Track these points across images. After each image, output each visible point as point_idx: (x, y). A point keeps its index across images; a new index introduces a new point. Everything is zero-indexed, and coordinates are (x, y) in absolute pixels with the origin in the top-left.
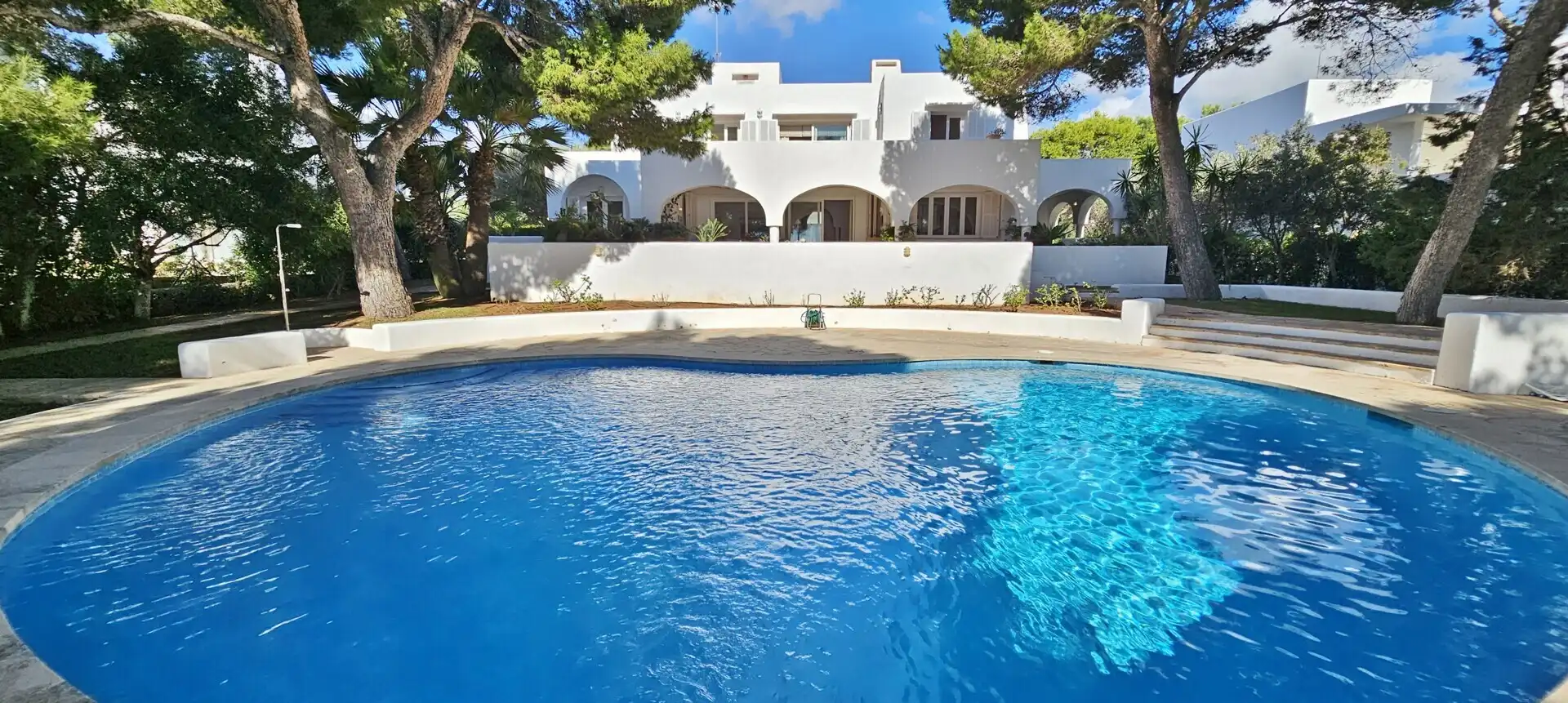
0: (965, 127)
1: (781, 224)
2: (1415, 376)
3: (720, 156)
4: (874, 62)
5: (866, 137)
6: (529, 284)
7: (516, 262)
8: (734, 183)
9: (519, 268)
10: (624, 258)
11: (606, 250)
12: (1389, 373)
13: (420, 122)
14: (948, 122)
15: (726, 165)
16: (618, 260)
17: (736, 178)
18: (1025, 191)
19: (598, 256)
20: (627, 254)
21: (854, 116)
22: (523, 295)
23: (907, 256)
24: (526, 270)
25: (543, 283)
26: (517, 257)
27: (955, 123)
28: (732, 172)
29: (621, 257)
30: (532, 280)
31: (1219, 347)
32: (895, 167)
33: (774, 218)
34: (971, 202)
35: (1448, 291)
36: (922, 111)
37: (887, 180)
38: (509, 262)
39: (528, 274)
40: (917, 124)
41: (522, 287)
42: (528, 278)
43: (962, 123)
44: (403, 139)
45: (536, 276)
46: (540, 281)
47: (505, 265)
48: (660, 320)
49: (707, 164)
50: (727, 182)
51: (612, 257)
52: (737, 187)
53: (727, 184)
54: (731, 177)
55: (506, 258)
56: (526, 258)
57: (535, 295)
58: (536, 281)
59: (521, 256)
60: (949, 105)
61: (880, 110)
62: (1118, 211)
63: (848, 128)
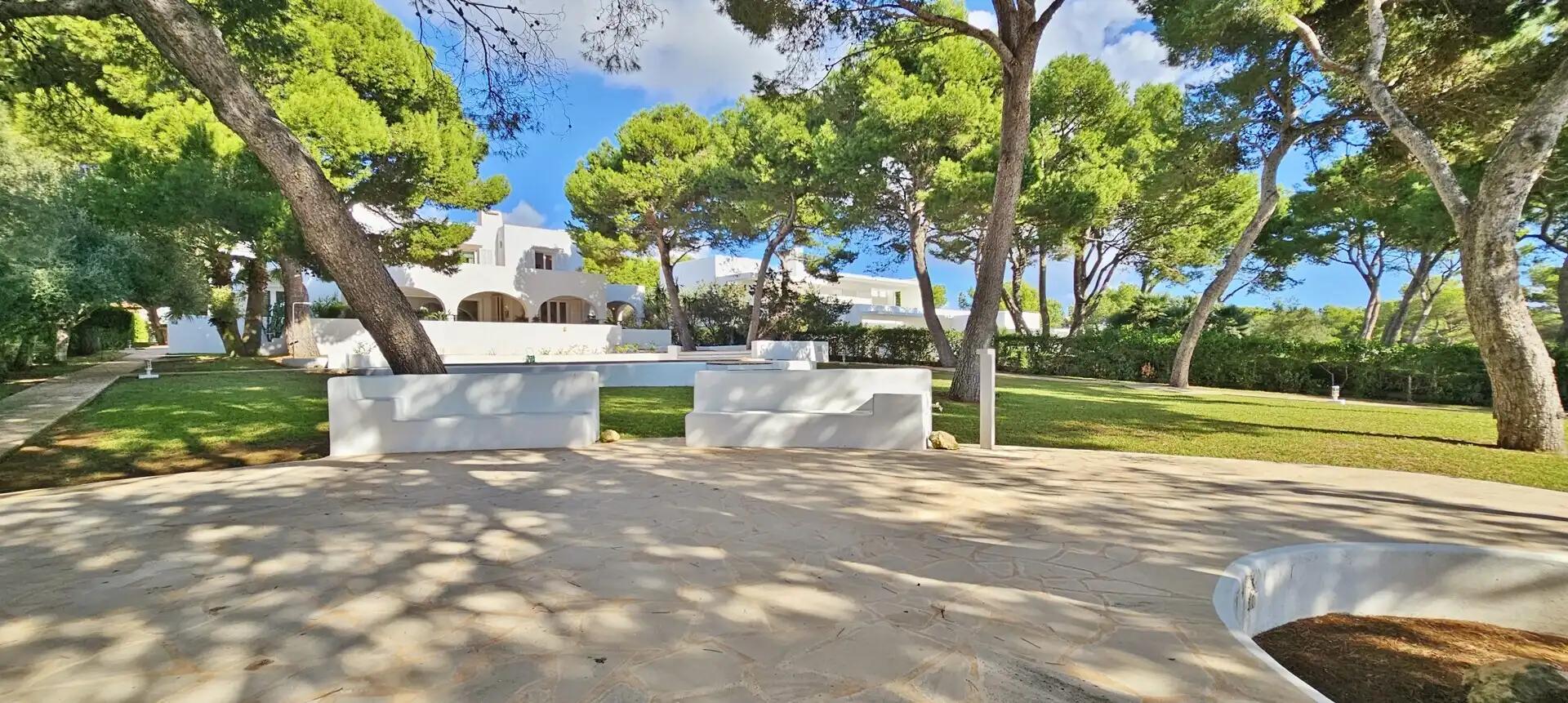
0: (554, 262)
1: (456, 311)
14: (544, 258)
17: (414, 280)
21: (481, 247)
23: (565, 331)
25: (328, 340)
27: (548, 259)
30: (319, 339)
32: (523, 282)
33: (452, 306)
34: (563, 305)
36: (531, 250)
37: (518, 289)
40: (525, 257)
43: (553, 259)
54: (411, 279)
60: (544, 248)
61: (500, 244)
62: (640, 313)
63: (476, 254)
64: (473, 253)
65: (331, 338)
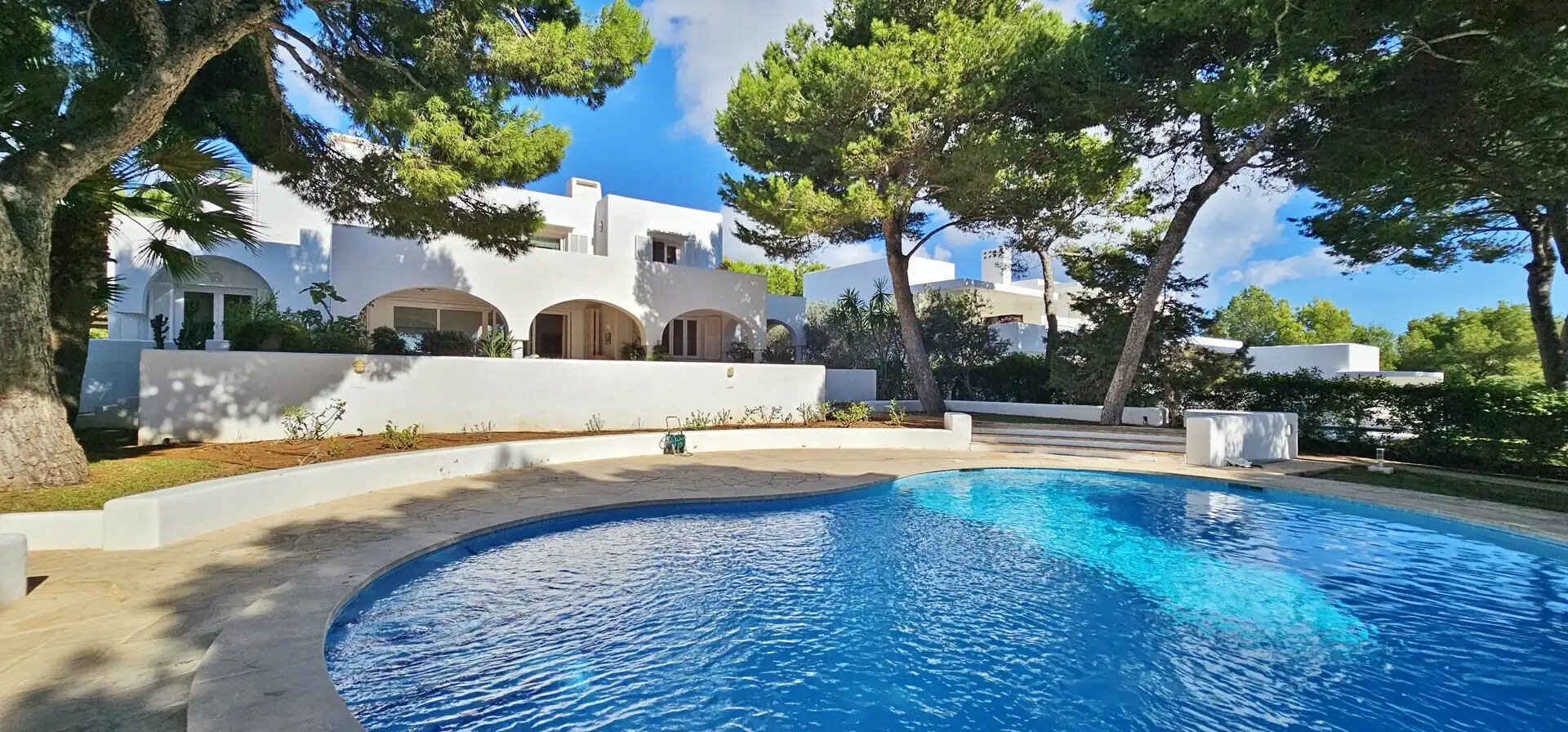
0: (681, 255)
1: (527, 338)
2: (1174, 459)
3: (450, 254)
4: (574, 180)
5: (584, 250)
6: (225, 414)
7: (201, 380)
8: (469, 288)
9: (206, 391)
10: (400, 377)
11: (372, 364)
12: (1155, 458)
13: (109, 146)
14: (666, 249)
15: (458, 265)
16: (391, 378)
17: (470, 282)
18: (757, 319)
19: (358, 372)
20: (405, 371)
21: (570, 230)
22: (211, 430)
23: (730, 376)
24: (221, 393)
25: (254, 411)
26: (205, 373)
27: (672, 250)
28: (467, 275)
29: (396, 374)
30: (232, 409)
31: (1030, 448)
32: (647, 287)
33: (520, 329)
34: (692, 325)
35: (1126, 405)
36: (646, 237)
37: (641, 300)
38: (188, 382)
39: (224, 398)
40: (641, 247)
41: (210, 419)
42: (226, 405)
43: (678, 251)
44: (74, 169)
45: (241, 400)
46: (248, 409)
47: (178, 386)
48: (504, 456)
49: (432, 262)
50: (460, 284)
51: (379, 375)
52: (473, 292)
53: (459, 286)
54: (465, 280)
55: (180, 374)
56: (222, 376)
57: (233, 431)
58: (240, 410)
59: (212, 372)
60: (671, 235)
61: (601, 228)
62: (800, 340)
63: (562, 241)
64: (558, 241)
65: (263, 407)
